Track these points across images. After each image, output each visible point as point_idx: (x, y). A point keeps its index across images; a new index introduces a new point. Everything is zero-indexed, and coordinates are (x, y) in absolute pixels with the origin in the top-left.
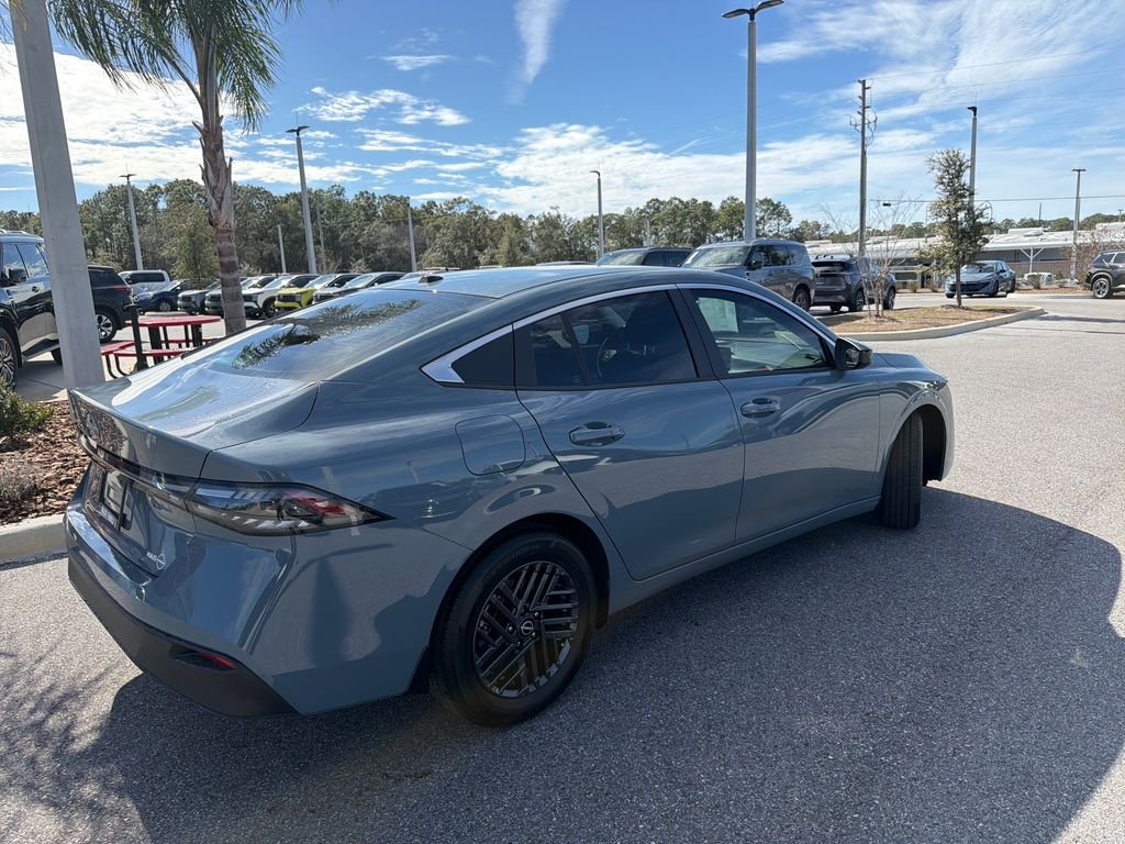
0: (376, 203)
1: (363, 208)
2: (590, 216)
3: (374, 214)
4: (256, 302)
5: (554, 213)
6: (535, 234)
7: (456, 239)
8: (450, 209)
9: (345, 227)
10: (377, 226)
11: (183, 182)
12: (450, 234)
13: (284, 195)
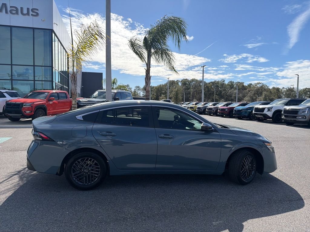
0: (234, 84)
1: (230, 85)
2: (305, 88)
3: (233, 87)
4: (194, 109)
5: (292, 87)
6: (284, 93)
7: (255, 94)
8: (256, 85)
9: (224, 90)
10: (233, 90)
11: (185, 79)
12: (253, 92)
13: (209, 82)
